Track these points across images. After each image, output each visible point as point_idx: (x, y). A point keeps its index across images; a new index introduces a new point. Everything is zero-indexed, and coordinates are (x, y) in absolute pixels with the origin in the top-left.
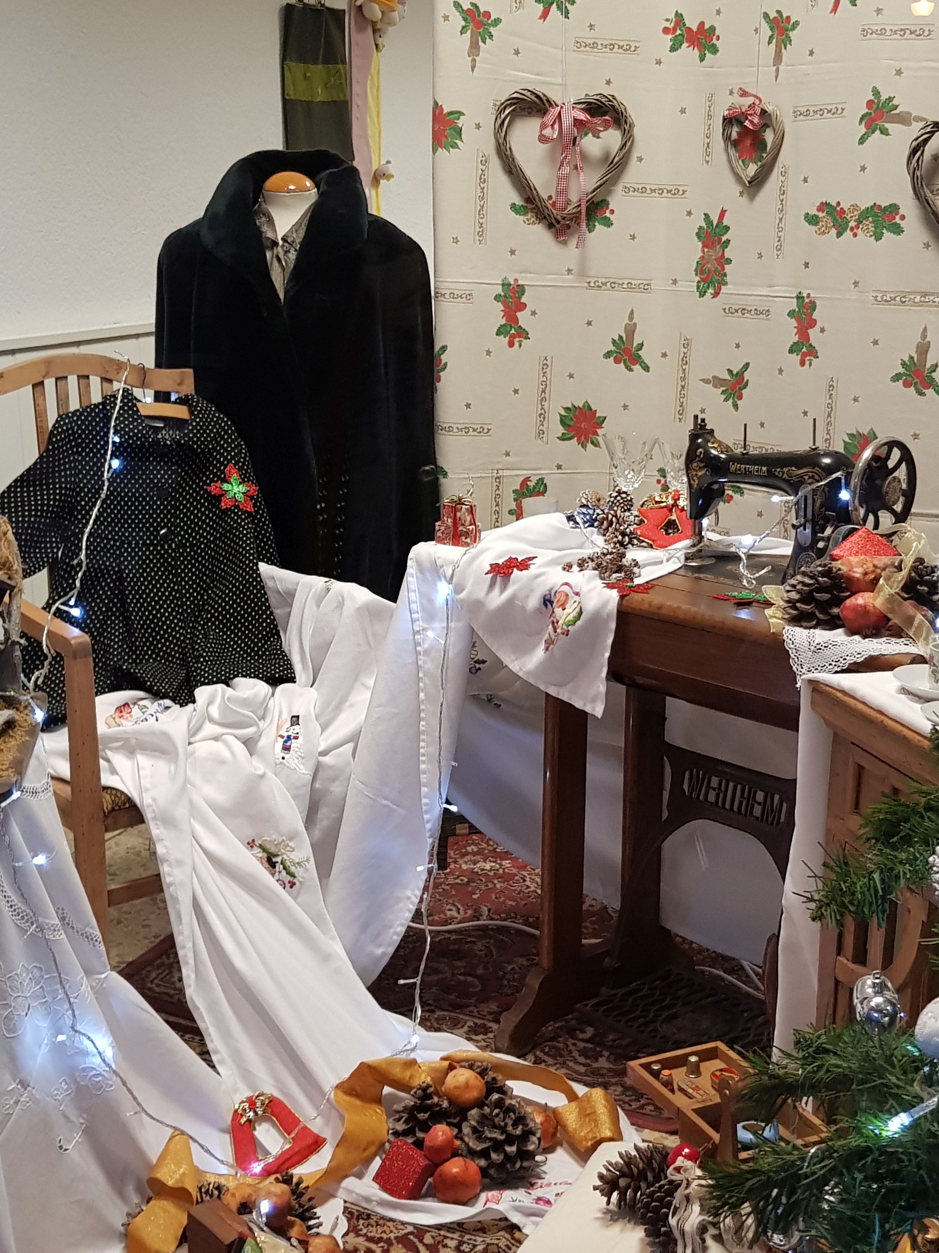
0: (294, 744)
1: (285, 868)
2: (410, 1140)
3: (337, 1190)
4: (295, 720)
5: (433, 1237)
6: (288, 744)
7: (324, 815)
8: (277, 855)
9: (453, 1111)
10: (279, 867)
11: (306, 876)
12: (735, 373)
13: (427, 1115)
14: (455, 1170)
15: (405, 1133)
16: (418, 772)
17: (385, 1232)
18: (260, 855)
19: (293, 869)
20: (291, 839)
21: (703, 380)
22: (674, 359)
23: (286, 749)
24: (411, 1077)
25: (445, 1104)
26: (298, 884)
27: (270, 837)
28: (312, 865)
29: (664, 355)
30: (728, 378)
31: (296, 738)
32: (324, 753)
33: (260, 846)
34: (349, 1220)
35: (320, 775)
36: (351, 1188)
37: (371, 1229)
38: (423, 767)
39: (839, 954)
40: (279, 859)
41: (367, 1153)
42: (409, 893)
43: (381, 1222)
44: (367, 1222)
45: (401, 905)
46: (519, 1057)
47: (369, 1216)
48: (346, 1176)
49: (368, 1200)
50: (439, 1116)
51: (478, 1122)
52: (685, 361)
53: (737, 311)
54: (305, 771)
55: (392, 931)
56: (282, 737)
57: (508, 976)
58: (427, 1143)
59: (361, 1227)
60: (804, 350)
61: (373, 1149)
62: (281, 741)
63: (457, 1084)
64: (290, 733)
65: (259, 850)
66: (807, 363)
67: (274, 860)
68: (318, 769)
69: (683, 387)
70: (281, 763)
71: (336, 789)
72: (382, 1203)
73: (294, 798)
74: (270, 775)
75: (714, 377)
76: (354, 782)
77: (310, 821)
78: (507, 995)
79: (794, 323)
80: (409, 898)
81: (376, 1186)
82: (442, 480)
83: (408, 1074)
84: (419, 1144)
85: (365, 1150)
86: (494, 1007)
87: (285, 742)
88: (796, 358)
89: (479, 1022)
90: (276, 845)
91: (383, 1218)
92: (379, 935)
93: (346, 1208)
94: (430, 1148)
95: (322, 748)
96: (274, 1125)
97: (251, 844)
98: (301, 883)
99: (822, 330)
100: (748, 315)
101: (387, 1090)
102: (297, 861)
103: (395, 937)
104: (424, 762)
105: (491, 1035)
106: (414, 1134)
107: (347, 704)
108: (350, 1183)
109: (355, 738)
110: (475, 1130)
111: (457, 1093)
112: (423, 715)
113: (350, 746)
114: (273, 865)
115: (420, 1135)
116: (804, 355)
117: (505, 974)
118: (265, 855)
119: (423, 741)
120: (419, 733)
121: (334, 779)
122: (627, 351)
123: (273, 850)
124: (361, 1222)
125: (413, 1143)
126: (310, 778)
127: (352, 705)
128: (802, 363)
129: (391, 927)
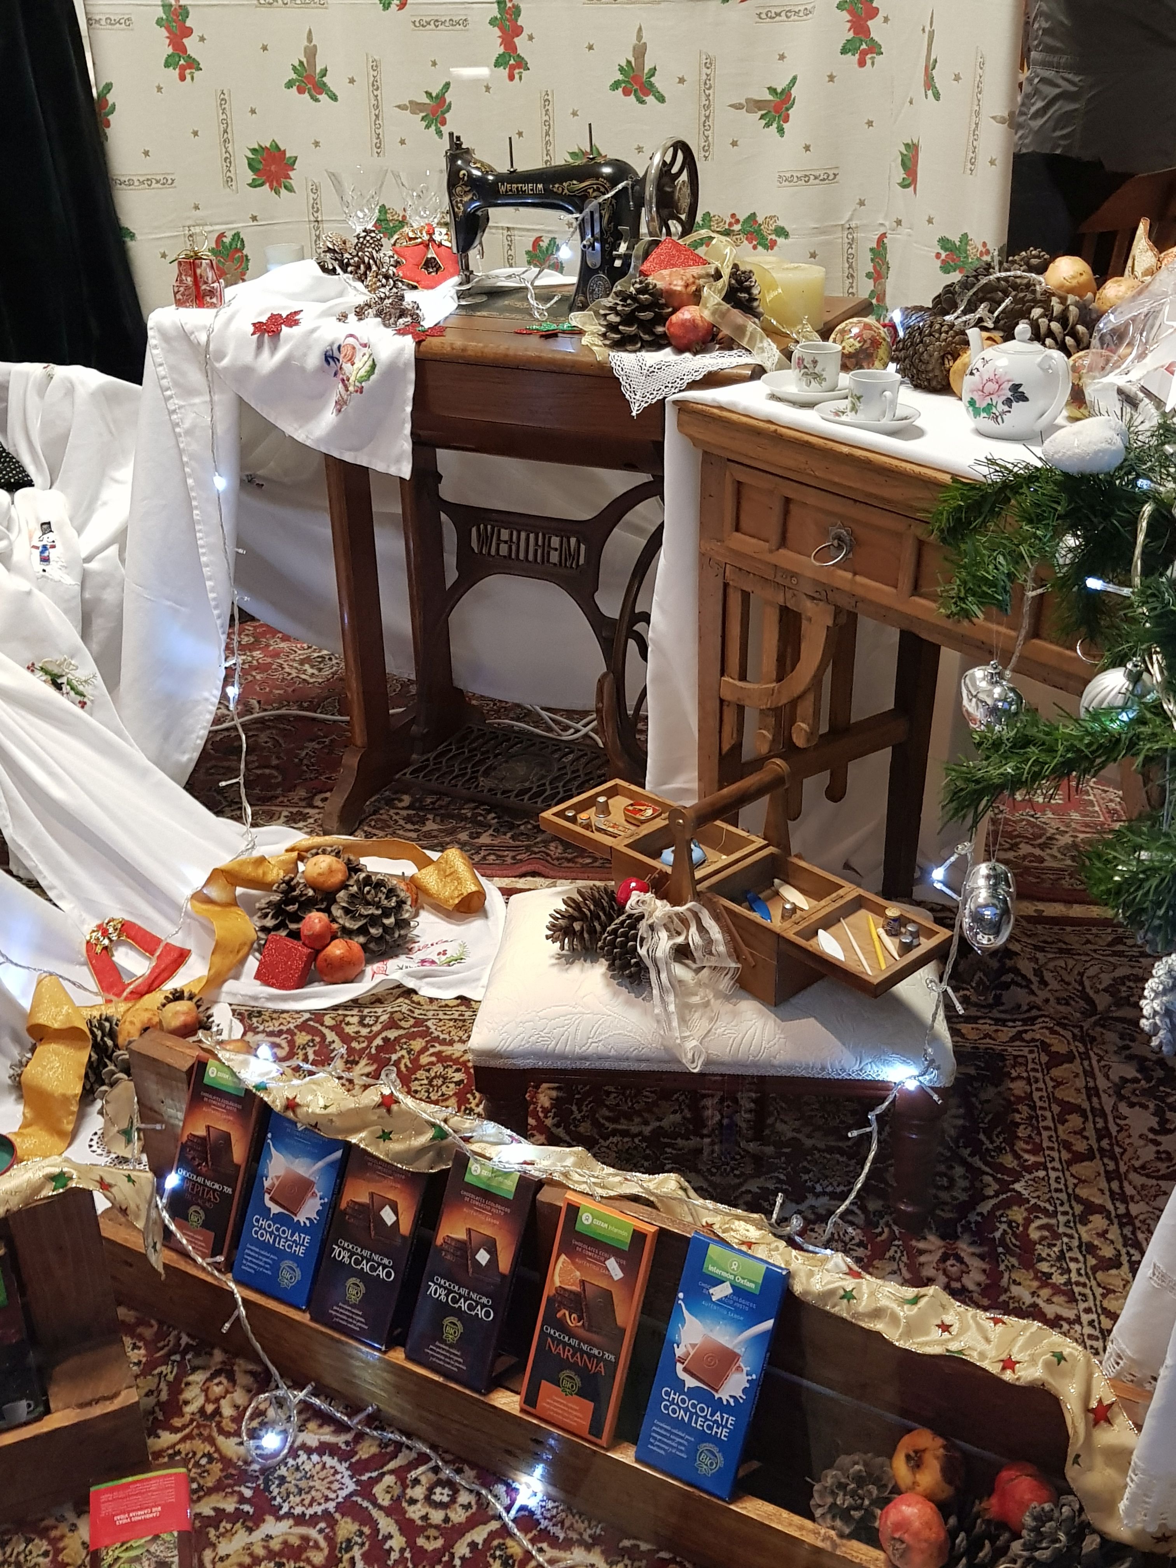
1: (72, 688)
2: (284, 933)
3: (219, 995)
5: (333, 1019)
7: (99, 624)
8: (62, 676)
9: (320, 898)
10: (66, 688)
11: (95, 693)
12: (434, 95)
13: (296, 906)
14: (338, 952)
15: (276, 928)
16: (200, 566)
17: (281, 1024)
18: (44, 678)
19: (81, 688)
20: (72, 657)
21: (399, 107)
22: (363, 82)
24: (264, 874)
25: (311, 893)
26: (89, 703)
27: (52, 658)
28: (99, 681)
29: (352, 81)
30: (427, 101)
32: (88, 559)
33: (42, 669)
34: (241, 1021)
35: (88, 584)
36: (235, 991)
37: (267, 1024)
38: (204, 559)
39: (722, 675)
40: (64, 680)
41: (241, 954)
42: (205, 694)
43: (275, 1016)
44: (260, 1019)
45: (199, 708)
46: (350, 835)
47: (260, 1013)
48: (225, 981)
49: (256, 998)
50: (308, 905)
51: (349, 903)
52: (375, 86)
53: (429, 23)
54: (71, 581)
55: (193, 736)
57: (305, 762)
58: (305, 932)
59: (256, 1025)
60: (512, 62)
61: (246, 949)
63: (320, 871)
65: (41, 673)
66: (517, 76)
67: (59, 681)
68: (85, 578)
69: (377, 116)
71: (109, 596)
72: (271, 998)
73: (66, 612)
74: (36, 591)
75: (411, 102)
76: (130, 586)
77: (85, 635)
78: (311, 779)
79: (497, 32)
80: (206, 700)
81: (258, 982)
82: (130, 244)
83: (260, 871)
84: (295, 935)
85: (238, 952)
86: (303, 793)
88: (504, 72)
89: (295, 810)
90: (59, 665)
91: (275, 1011)
92: (180, 742)
93: (234, 1011)
94: (309, 937)
95: (84, 555)
96: (131, 947)
97: (31, 668)
98: (91, 701)
99: (531, 38)
100: (443, 27)
101: (239, 890)
102: (84, 679)
103: (198, 742)
104: (204, 554)
105: (311, 820)
106: (286, 927)
107: (99, 502)
108: (230, 986)
109: (120, 538)
110: (346, 910)
111: (321, 879)
112: (194, 503)
113: (114, 549)
114: (58, 687)
115: (293, 926)
116: (512, 68)
117: (301, 760)
118: (49, 678)
119: (200, 531)
120: (192, 523)
121: (104, 586)
122: (310, 78)
123: (56, 670)
124: (254, 1020)
125: (287, 935)
126: (78, 588)
127: (105, 504)
128: (511, 78)
129: (192, 732)
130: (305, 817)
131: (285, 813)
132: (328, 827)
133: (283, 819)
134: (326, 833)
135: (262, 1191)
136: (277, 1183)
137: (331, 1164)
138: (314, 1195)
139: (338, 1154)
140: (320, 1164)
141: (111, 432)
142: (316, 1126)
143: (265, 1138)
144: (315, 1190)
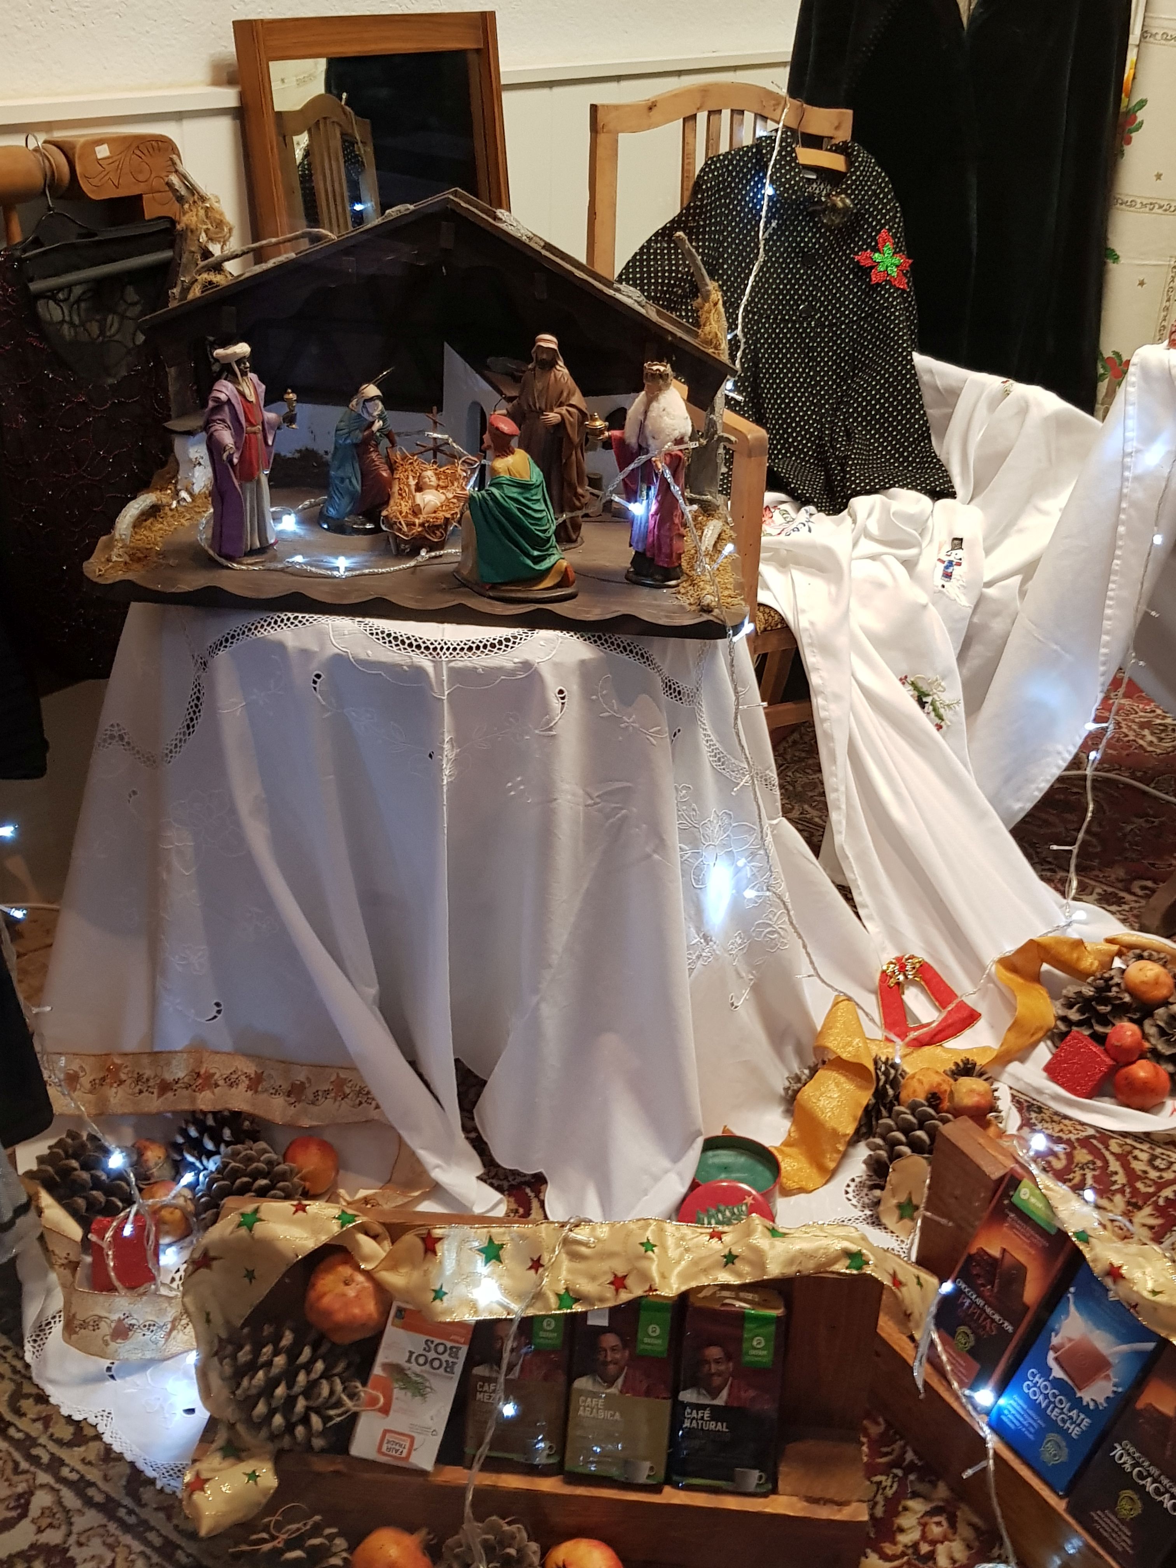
0: (956, 571)
1: (934, 710)
2: (1087, 1033)
3: (1000, 1073)
4: (958, 542)
5: (1120, 1145)
6: (950, 570)
7: (978, 650)
8: (928, 695)
9: (1134, 1006)
10: (929, 708)
11: (954, 719)
13: (1109, 1008)
14: (1142, 1074)
15: (1079, 1024)
16: (1102, 617)
17: (1064, 1130)
18: (912, 693)
19: (942, 711)
20: (943, 679)
23: (948, 576)
24: (1078, 959)
25: (1127, 998)
26: (944, 727)
27: (926, 675)
28: (961, 708)
31: (959, 564)
32: (989, 585)
33: (913, 683)
34: (1020, 1110)
35: (981, 609)
36: (1019, 1076)
37: (1046, 1124)
38: (1108, 611)
40: (928, 699)
41: (1035, 1038)
42: (1060, 748)
43: (1056, 1118)
44: (1039, 1116)
45: (1049, 759)
47: (1040, 1110)
48: (1010, 1061)
49: (1040, 1092)
50: (1121, 1010)
51: (1166, 1023)
54: (965, 602)
55: (1033, 786)
56: (943, 562)
57: (1128, 838)
58: (1113, 1040)
59: (1033, 1121)
61: (1040, 1034)
62: (941, 567)
63: (1144, 979)
64: (951, 558)
65: (911, 688)
67: (924, 700)
68: (980, 602)
70: (940, 592)
71: (998, 626)
72: (1056, 1098)
73: (951, 631)
74: (931, 607)
76: (1023, 621)
77: (961, 657)
78: (1133, 860)
80: (1059, 753)
81: (1045, 1074)
82: (1112, 266)
83: (1074, 955)
84: (1100, 1039)
85: (1033, 1035)
87: (947, 567)
90: (930, 684)
91: (1056, 1113)
92: (1019, 789)
93: (1013, 1096)
94: (1113, 1046)
95: (986, 579)
96: (925, 992)
97: (904, 680)
98: (948, 726)
101: (1046, 967)
102: (947, 702)
103: (1036, 793)
104: (1110, 607)
105: (1127, 908)
106: (1091, 1027)
107: (1016, 528)
108: (1014, 1067)
109: (1028, 570)
110: (1162, 1032)
111: (1143, 988)
112: (1118, 552)
113: (1018, 579)
114: (922, 705)
115: (1099, 1029)
117: (1124, 835)
118: (916, 693)
119: (1114, 582)
120: (1109, 571)
121: (996, 614)
123: (925, 688)
124: (1033, 1115)
125: (1091, 1036)
126: (970, 611)
127: (1020, 531)
130: (1120, 901)
131: (1099, 890)
132: (1147, 922)
133: (1095, 896)
134: (1143, 929)
135: (1047, 1347)
136: (1068, 1346)
137: (1139, 1353)
138: (1107, 1377)
139: (1150, 1346)
140: (1125, 1347)
141: (1050, 460)
142: (1135, 1306)
143: (1066, 1290)
144: (1110, 1372)
